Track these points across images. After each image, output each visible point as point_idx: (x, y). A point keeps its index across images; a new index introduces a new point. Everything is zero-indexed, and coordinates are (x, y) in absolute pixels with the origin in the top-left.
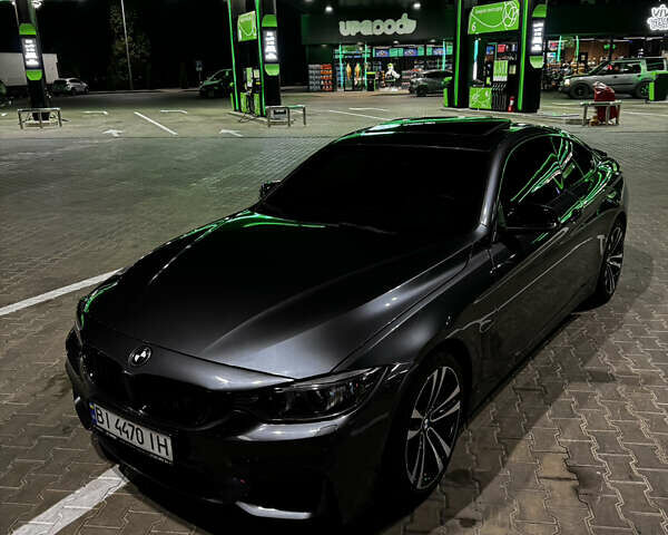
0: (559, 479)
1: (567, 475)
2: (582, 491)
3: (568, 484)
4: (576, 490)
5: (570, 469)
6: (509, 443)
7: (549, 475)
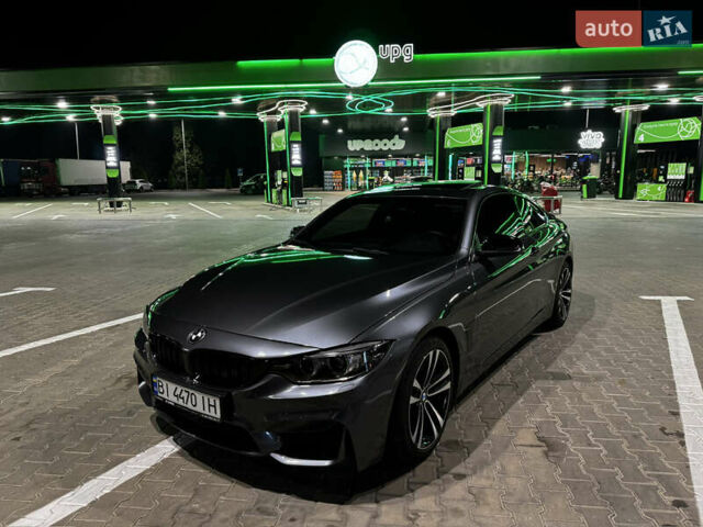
0: (532, 446)
1: (538, 443)
2: (551, 454)
3: (540, 449)
4: (546, 454)
5: (539, 439)
6: (489, 422)
7: (523, 443)
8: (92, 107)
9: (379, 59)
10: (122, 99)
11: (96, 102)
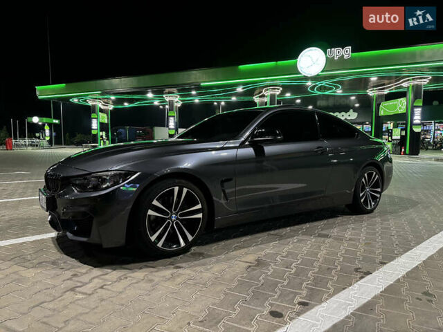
0: (246, 262)
1: (253, 262)
2: (253, 267)
3: (249, 264)
4: (249, 267)
5: (257, 260)
7: (243, 260)
8: (164, 96)
9: (327, 58)
10: (179, 91)
11: (166, 93)
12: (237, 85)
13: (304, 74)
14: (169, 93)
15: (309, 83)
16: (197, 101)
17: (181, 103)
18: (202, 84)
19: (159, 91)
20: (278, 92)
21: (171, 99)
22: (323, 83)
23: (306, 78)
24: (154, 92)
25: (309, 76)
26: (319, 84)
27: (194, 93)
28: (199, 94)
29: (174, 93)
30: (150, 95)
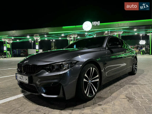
0: (124, 98)
4: (128, 101)
5: (127, 97)
7: (121, 98)
8: (34, 37)
9: (92, 25)
10: (40, 35)
12: (62, 33)
13: (85, 30)
14: (36, 36)
15: (86, 33)
16: (46, 39)
17: (40, 40)
18: (49, 33)
19: (32, 35)
20: (76, 36)
21: (37, 38)
22: (91, 33)
23: (85, 32)
24: (29, 36)
25: (86, 31)
26: (89, 34)
27: (46, 36)
28: (47, 37)
29: (37, 36)
30: (28, 37)
